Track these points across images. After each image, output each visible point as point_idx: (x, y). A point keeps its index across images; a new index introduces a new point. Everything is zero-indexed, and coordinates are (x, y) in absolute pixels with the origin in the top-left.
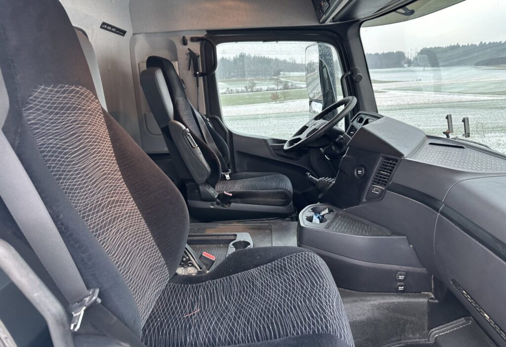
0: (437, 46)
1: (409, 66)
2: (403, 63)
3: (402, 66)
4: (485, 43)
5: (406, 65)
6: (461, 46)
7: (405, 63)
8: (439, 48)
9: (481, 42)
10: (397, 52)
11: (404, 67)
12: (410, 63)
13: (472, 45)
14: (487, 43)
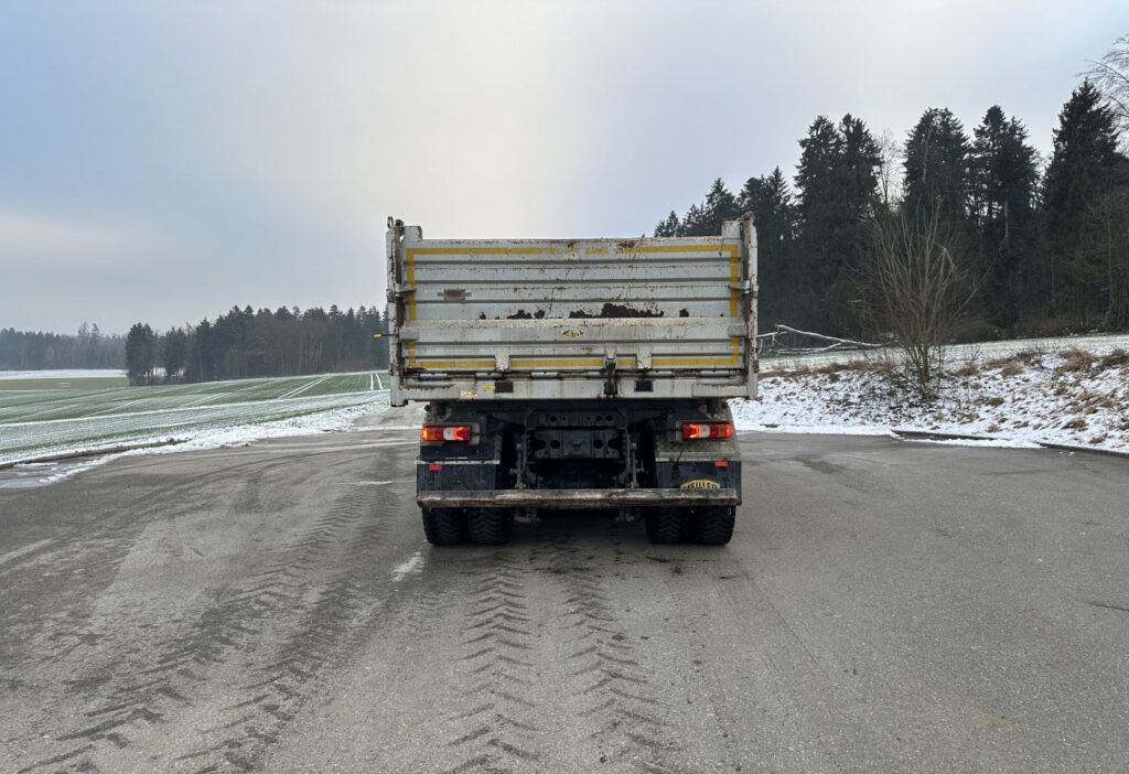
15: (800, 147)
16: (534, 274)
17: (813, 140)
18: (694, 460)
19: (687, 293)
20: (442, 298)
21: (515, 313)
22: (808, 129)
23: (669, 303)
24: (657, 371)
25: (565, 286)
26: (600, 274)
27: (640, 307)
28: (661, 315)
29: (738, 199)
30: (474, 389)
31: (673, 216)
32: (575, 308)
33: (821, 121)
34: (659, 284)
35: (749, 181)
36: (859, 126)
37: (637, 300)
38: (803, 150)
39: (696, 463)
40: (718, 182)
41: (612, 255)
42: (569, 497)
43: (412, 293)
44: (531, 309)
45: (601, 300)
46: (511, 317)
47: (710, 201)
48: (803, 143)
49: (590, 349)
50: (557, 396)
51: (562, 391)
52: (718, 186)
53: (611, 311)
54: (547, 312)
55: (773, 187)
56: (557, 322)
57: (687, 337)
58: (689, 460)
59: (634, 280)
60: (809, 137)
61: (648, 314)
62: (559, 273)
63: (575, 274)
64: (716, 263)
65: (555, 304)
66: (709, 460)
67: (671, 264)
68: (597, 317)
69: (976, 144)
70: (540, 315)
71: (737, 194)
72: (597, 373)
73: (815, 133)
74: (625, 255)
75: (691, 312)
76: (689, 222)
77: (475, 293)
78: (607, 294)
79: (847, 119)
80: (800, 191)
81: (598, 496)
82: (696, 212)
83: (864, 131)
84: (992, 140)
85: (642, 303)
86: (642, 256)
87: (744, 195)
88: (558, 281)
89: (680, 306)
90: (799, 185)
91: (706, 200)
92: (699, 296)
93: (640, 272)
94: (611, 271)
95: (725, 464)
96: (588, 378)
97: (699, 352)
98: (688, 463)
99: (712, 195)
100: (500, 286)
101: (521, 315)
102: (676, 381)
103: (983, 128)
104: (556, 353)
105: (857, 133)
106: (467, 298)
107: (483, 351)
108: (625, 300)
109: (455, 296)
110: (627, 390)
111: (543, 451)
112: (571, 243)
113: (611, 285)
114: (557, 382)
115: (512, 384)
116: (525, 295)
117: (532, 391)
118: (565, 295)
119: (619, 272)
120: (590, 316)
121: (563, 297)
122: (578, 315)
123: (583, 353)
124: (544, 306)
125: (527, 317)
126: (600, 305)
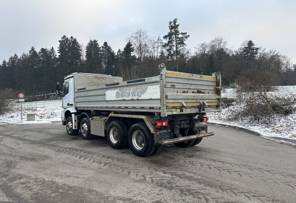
15: (59, 42)
16: (186, 82)
17: (62, 41)
20: (170, 87)
21: (183, 91)
22: (61, 38)
23: (206, 90)
25: (192, 85)
27: (202, 91)
28: (205, 93)
29: (38, 53)
30: (176, 111)
31: (16, 55)
32: (193, 90)
33: (64, 37)
34: (205, 86)
35: (42, 49)
36: (75, 40)
37: (202, 89)
38: (60, 43)
39: (202, 127)
40: (33, 47)
41: (199, 79)
42: (191, 138)
44: (186, 90)
46: (182, 93)
47: (30, 53)
48: (60, 41)
50: (190, 113)
51: (191, 112)
52: (33, 49)
53: (199, 92)
55: (51, 52)
56: (190, 94)
59: (202, 85)
60: (61, 40)
61: (203, 93)
62: (190, 82)
63: (193, 83)
65: (190, 90)
68: (196, 93)
69: (102, 50)
70: (187, 92)
71: (38, 52)
72: (197, 107)
73: (63, 39)
74: (201, 79)
75: (209, 93)
76: (22, 58)
77: (177, 86)
78: (198, 88)
79: (72, 37)
80: (59, 54)
82: (25, 55)
83: (77, 41)
84: (105, 49)
87: (40, 53)
88: (191, 84)
89: (208, 91)
90: (59, 53)
91: (29, 52)
92: (210, 89)
96: (195, 108)
97: (212, 102)
99: (31, 51)
100: (181, 84)
101: (184, 92)
102: (208, 108)
103: (103, 46)
104: (191, 102)
105: (75, 42)
106: (176, 87)
107: (180, 101)
108: (200, 89)
109: (173, 86)
112: (192, 75)
113: (199, 86)
114: (190, 109)
115: (183, 110)
116: (185, 87)
117: (186, 111)
119: (200, 83)
120: (195, 93)
121: (191, 88)
122: (193, 92)
123: (196, 102)
124: (188, 90)
125: (185, 93)
126: (197, 90)
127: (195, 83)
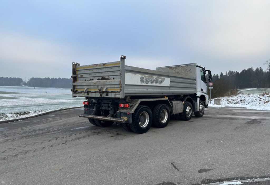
0: (39, 77)
1: (25, 86)
2: (21, 84)
3: (21, 86)
4: (61, 78)
5: (24, 85)
6: (50, 78)
7: (23, 84)
8: (40, 78)
9: (59, 78)
10: (17, 78)
11: (23, 86)
12: (25, 84)
13: (55, 79)
14: (62, 78)
16: (91, 71)
18: (124, 112)
19: (114, 74)
20: (80, 77)
21: (89, 79)
23: (111, 76)
24: (109, 91)
25: (96, 73)
26: (100, 71)
28: (110, 79)
30: (84, 94)
32: (98, 78)
34: (109, 72)
37: (106, 76)
41: (102, 67)
43: (77, 76)
44: (92, 78)
45: (101, 76)
46: (89, 80)
49: (98, 87)
51: (95, 95)
53: (103, 78)
54: (94, 79)
57: (112, 84)
58: (123, 112)
59: (106, 72)
61: (108, 79)
62: (94, 71)
63: (97, 71)
64: (118, 67)
66: (126, 112)
67: (111, 68)
68: (101, 80)
70: (93, 80)
72: (98, 92)
74: (104, 67)
75: (115, 78)
77: (85, 76)
78: (102, 75)
81: (101, 118)
85: (107, 77)
86: (106, 67)
88: (95, 73)
89: (113, 77)
92: (116, 75)
93: (106, 70)
94: (102, 70)
95: (129, 114)
97: (114, 87)
98: (123, 113)
102: (112, 94)
104: (93, 87)
107: (84, 87)
108: (104, 76)
109: (82, 76)
110: (104, 95)
111: (101, 108)
112: (97, 65)
113: (102, 73)
114: (95, 93)
116: (90, 76)
117: (91, 95)
118: (96, 75)
119: (103, 70)
120: (99, 80)
121: (96, 76)
122: (98, 79)
123: (97, 87)
124: (93, 78)
125: (91, 80)
126: (101, 77)
127: (99, 72)
